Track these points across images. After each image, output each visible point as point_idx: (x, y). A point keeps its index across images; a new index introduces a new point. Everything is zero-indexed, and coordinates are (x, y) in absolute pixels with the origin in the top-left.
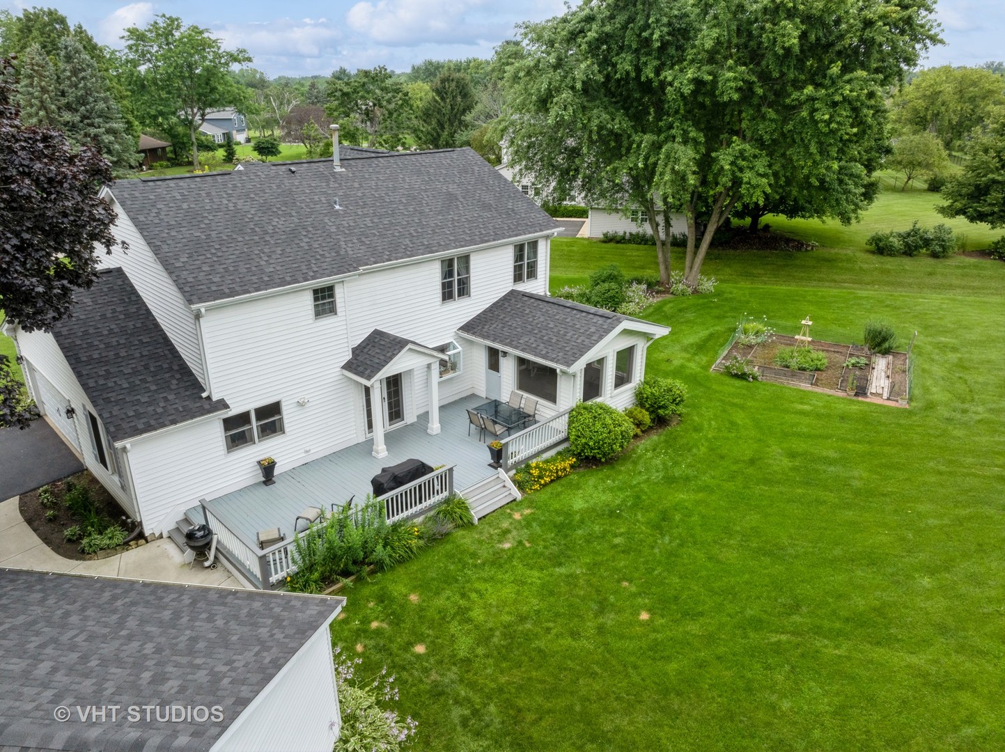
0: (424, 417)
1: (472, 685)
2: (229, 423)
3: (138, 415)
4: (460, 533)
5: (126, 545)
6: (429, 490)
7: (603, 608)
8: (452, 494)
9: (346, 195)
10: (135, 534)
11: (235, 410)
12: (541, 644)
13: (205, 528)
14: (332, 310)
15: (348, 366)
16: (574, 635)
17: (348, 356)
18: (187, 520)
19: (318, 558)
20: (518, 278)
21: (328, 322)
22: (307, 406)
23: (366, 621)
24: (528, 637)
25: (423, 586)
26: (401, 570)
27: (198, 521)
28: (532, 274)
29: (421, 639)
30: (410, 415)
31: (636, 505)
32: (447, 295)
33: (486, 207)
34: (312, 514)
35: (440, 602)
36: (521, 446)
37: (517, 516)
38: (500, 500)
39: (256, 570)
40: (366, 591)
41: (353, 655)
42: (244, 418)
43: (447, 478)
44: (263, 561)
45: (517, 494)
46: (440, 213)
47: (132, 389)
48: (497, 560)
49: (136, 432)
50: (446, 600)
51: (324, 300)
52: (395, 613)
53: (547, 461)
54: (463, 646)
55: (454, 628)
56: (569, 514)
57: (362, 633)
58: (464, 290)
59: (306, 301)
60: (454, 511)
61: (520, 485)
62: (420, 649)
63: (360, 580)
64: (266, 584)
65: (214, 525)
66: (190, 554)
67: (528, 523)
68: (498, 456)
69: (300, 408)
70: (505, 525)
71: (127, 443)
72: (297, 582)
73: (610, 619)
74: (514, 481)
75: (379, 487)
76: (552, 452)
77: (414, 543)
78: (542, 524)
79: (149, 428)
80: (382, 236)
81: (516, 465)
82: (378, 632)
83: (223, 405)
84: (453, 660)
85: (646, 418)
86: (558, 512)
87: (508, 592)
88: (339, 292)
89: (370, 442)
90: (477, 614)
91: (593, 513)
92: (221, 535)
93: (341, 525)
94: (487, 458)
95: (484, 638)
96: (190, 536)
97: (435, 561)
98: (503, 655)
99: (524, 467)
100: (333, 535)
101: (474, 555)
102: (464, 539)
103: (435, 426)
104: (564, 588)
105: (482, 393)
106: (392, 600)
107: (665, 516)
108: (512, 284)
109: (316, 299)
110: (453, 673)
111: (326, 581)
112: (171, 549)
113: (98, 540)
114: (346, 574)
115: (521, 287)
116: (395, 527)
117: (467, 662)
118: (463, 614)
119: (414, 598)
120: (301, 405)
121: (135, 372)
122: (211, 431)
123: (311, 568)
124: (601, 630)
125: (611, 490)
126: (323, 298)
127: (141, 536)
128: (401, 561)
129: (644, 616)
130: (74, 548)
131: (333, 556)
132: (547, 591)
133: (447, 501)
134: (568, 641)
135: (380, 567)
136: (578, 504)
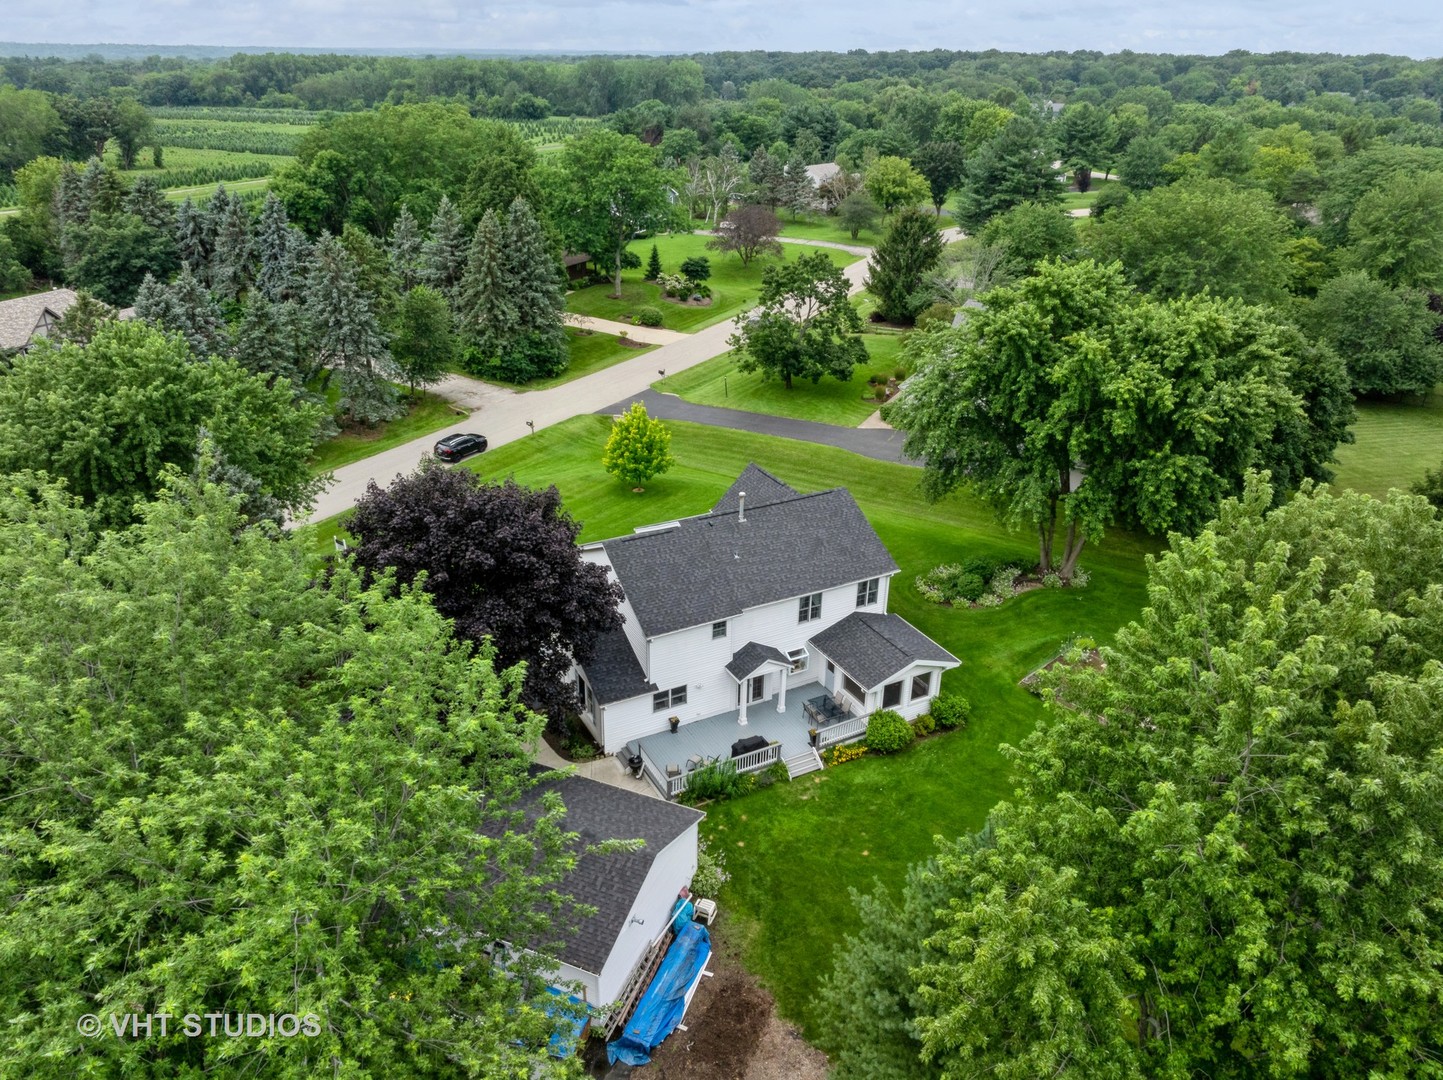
0: (776, 697)
1: (762, 867)
2: (656, 697)
3: (611, 690)
4: (779, 784)
5: (594, 757)
6: (766, 755)
7: (845, 842)
8: (779, 760)
9: (744, 545)
10: (599, 751)
11: (661, 689)
12: (803, 855)
13: (639, 757)
14: (724, 633)
15: (730, 667)
16: (822, 854)
17: (730, 659)
18: (627, 748)
19: (697, 786)
20: (861, 602)
21: (721, 640)
23: (717, 825)
24: (798, 850)
25: (750, 812)
26: (740, 801)
27: (636, 753)
28: (873, 599)
29: (742, 840)
30: (767, 696)
31: (895, 788)
32: (803, 617)
33: (843, 551)
34: (696, 759)
35: (757, 822)
36: (833, 734)
37: (817, 780)
38: (810, 767)
39: (665, 787)
40: (720, 808)
41: (707, 839)
42: (665, 694)
43: (778, 750)
44: (670, 784)
45: (821, 765)
46: (806, 559)
47: (608, 672)
48: (797, 806)
49: (610, 700)
50: (761, 822)
51: (720, 630)
52: (733, 823)
53: (848, 747)
54: (762, 848)
55: (761, 837)
56: (849, 786)
57: (714, 830)
58: (816, 613)
59: (707, 629)
60: (778, 771)
61: (825, 760)
62: (741, 844)
63: (717, 802)
64: (670, 797)
65: (644, 756)
66: (629, 770)
67: (822, 785)
68: (814, 740)
69: (697, 689)
70: (808, 785)
71: (606, 706)
72: (683, 798)
73: (846, 851)
74: (821, 757)
75: (736, 751)
76: (855, 740)
77: (750, 786)
78: (831, 788)
79: (617, 699)
80: (762, 581)
81: (825, 746)
82: (722, 831)
83: (655, 687)
84: (756, 853)
85: (932, 724)
86: (843, 783)
87: (796, 825)
88: (728, 625)
89: (737, 712)
90: (775, 833)
91: (864, 787)
92: (647, 762)
93: (712, 771)
94: (808, 739)
95: (775, 845)
96: (631, 761)
97: (761, 799)
98: (782, 856)
99: (831, 748)
100: (705, 776)
101: (783, 800)
102: (781, 789)
103: (782, 707)
104: (827, 829)
105: (823, 682)
106: (732, 816)
107: (910, 798)
108: (854, 608)
109: (714, 629)
110: (754, 859)
111: (700, 798)
112: (618, 764)
113: (581, 752)
114: (710, 797)
115: (862, 609)
116: (741, 775)
117: (762, 856)
118: (767, 831)
119: (744, 817)
120: (699, 688)
121: (610, 662)
122: (646, 701)
123: (692, 791)
124: (837, 855)
125: (884, 773)
126: (719, 628)
127: (602, 753)
128: (742, 796)
129: (866, 853)
130: (567, 754)
131: (705, 787)
132: (818, 828)
133: (776, 764)
134: (818, 857)
135: (729, 797)
136: (858, 780)
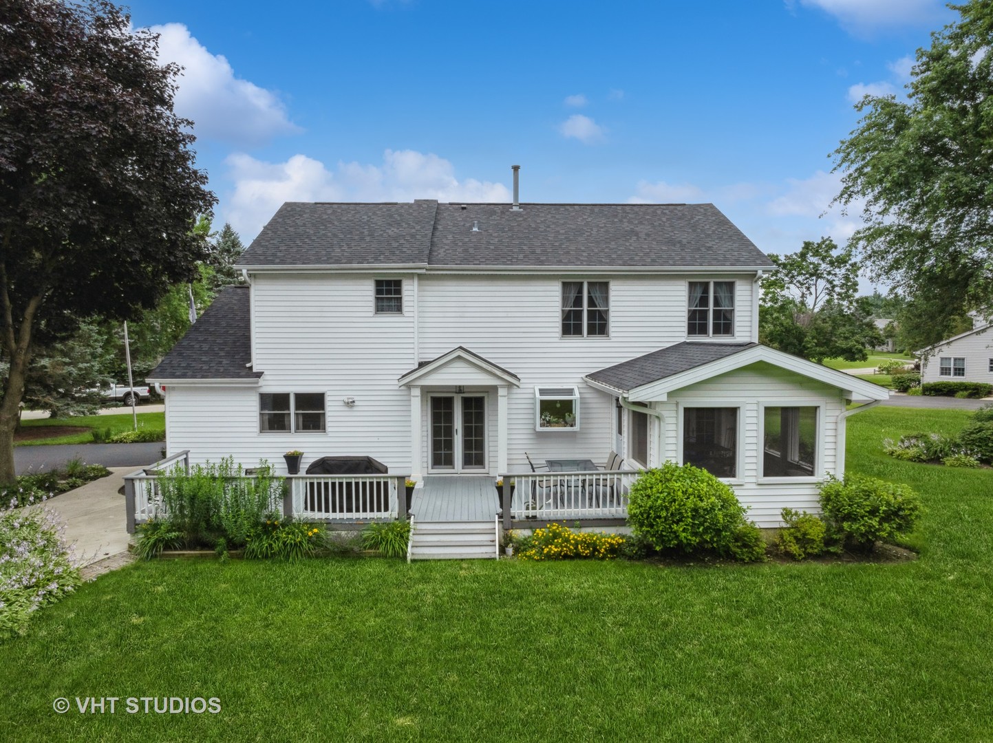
2: (266, 401)
11: (273, 388)
14: (397, 308)
20: (692, 330)
21: (389, 320)
22: (355, 409)
32: (571, 326)
37: (465, 572)
42: (282, 400)
45: (497, 552)
49: (171, 376)
51: (389, 295)
58: (599, 326)
59: (366, 292)
69: (346, 409)
78: (480, 587)
79: (182, 376)
88: (407, 290)
108: (686, 334)
109: (378, 292)
120: (350, 404)
122: (247, 403)
126: (389, 292)
